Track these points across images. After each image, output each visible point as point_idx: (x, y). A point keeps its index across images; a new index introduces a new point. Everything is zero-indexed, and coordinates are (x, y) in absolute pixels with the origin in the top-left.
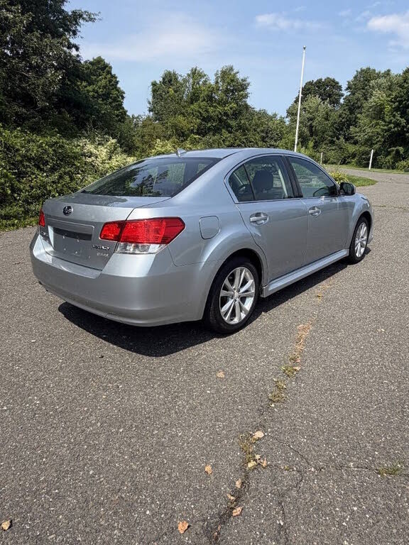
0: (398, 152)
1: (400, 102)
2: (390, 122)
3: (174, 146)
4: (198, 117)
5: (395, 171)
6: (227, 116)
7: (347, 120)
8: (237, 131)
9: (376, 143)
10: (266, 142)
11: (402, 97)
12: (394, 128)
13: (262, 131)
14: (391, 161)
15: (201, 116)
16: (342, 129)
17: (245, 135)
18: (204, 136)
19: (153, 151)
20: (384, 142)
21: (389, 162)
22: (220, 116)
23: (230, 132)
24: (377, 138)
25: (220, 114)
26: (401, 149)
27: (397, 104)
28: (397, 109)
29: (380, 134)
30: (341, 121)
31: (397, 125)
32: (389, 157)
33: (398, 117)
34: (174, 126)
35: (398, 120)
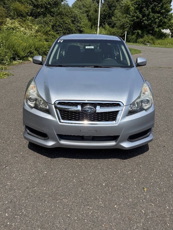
0: (138, 33)
1: (139, 5)
2: (133, 16)
3: (20, 24)
4: (30, 4)
5: (137, 44)
6: (50, 5)
7: (108, 14)
8: (57, 15)
9: (126, 28)
10: (74, 24)
11: (139, 2)
12: (136, 19)
13: (72, 17)
14: (135, 38)
15: (33, 4)
16: (105, 18)
17: (63, 19)
18: (36, 18)
19: (5, 26)
20: (130, 27)
21: (134, 39)
22: (46, 5)
23: (53, 16)
24: (127, 25)
25: (46, 3)
26: (140, 31)
27: (137, 6)
28: (137, 9)
29: (128, 23)
30: (105, 14)
31: (138, 18)
32: (134, 36)
33: (138, 13)
34: (15, 10)
35: (138, 15)
